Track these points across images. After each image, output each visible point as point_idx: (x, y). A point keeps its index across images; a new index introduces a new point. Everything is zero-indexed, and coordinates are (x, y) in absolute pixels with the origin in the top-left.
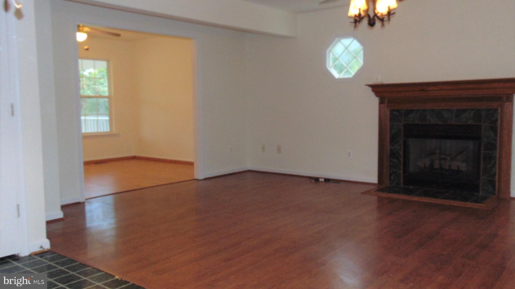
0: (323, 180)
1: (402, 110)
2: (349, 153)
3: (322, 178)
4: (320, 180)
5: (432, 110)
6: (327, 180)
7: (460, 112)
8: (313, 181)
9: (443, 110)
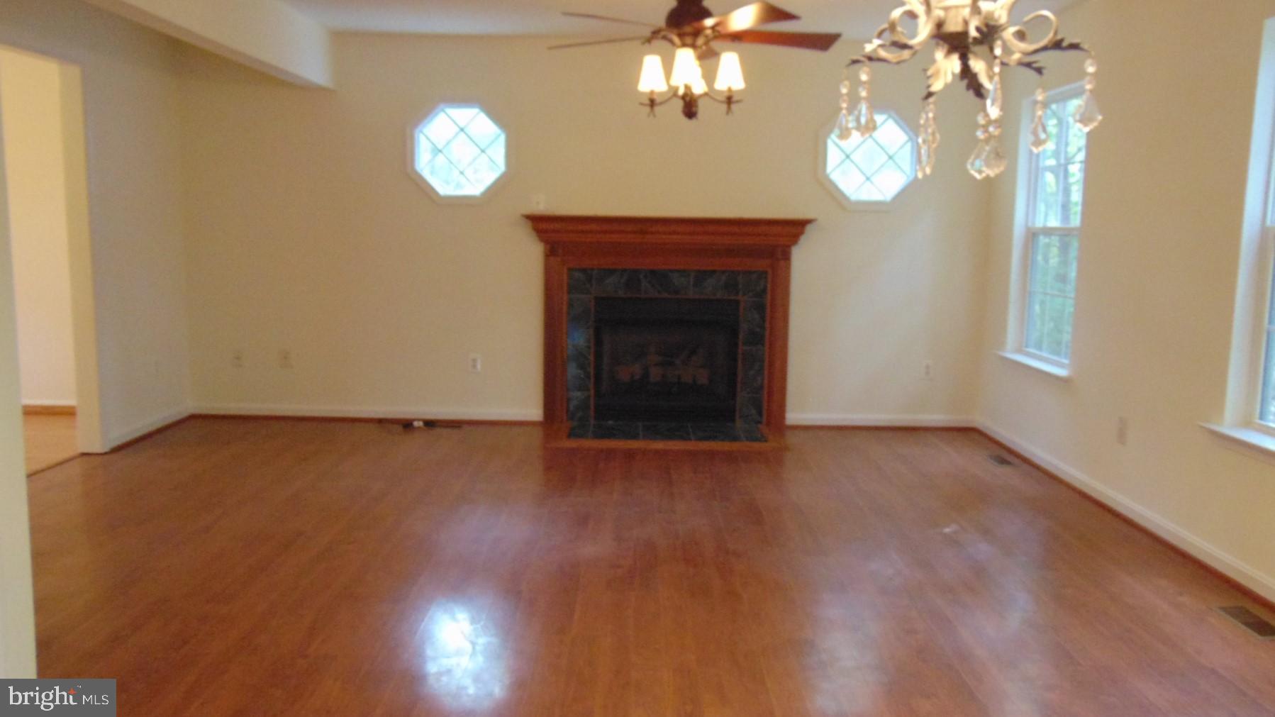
0: (421, 424)
1: (592, 269)
2: (474, 360)
3: (419, 420)
4: (416, 424)
5: (653, 272)
6: (430, 424)
7: (702, 276)
8: (400, 428)
9: (671, 271)
